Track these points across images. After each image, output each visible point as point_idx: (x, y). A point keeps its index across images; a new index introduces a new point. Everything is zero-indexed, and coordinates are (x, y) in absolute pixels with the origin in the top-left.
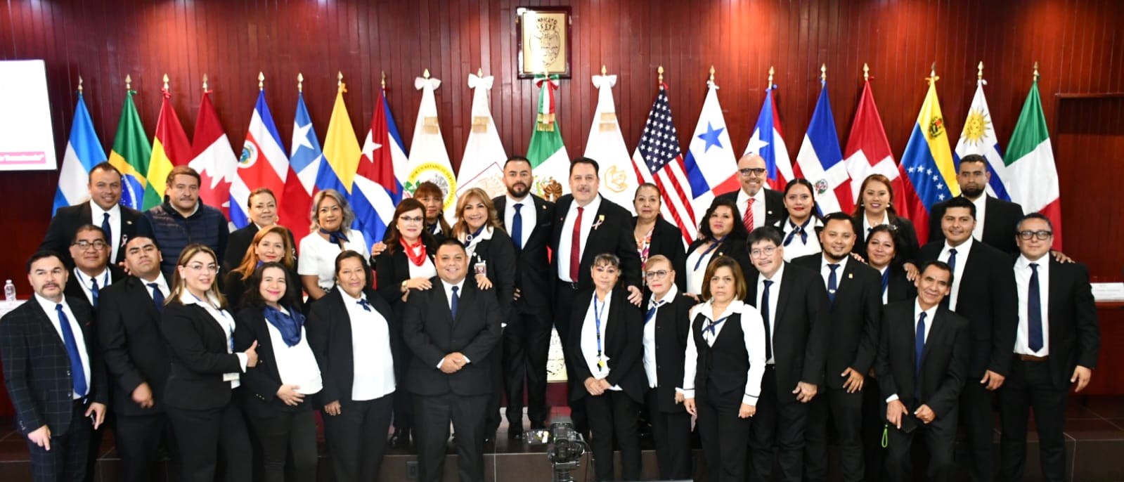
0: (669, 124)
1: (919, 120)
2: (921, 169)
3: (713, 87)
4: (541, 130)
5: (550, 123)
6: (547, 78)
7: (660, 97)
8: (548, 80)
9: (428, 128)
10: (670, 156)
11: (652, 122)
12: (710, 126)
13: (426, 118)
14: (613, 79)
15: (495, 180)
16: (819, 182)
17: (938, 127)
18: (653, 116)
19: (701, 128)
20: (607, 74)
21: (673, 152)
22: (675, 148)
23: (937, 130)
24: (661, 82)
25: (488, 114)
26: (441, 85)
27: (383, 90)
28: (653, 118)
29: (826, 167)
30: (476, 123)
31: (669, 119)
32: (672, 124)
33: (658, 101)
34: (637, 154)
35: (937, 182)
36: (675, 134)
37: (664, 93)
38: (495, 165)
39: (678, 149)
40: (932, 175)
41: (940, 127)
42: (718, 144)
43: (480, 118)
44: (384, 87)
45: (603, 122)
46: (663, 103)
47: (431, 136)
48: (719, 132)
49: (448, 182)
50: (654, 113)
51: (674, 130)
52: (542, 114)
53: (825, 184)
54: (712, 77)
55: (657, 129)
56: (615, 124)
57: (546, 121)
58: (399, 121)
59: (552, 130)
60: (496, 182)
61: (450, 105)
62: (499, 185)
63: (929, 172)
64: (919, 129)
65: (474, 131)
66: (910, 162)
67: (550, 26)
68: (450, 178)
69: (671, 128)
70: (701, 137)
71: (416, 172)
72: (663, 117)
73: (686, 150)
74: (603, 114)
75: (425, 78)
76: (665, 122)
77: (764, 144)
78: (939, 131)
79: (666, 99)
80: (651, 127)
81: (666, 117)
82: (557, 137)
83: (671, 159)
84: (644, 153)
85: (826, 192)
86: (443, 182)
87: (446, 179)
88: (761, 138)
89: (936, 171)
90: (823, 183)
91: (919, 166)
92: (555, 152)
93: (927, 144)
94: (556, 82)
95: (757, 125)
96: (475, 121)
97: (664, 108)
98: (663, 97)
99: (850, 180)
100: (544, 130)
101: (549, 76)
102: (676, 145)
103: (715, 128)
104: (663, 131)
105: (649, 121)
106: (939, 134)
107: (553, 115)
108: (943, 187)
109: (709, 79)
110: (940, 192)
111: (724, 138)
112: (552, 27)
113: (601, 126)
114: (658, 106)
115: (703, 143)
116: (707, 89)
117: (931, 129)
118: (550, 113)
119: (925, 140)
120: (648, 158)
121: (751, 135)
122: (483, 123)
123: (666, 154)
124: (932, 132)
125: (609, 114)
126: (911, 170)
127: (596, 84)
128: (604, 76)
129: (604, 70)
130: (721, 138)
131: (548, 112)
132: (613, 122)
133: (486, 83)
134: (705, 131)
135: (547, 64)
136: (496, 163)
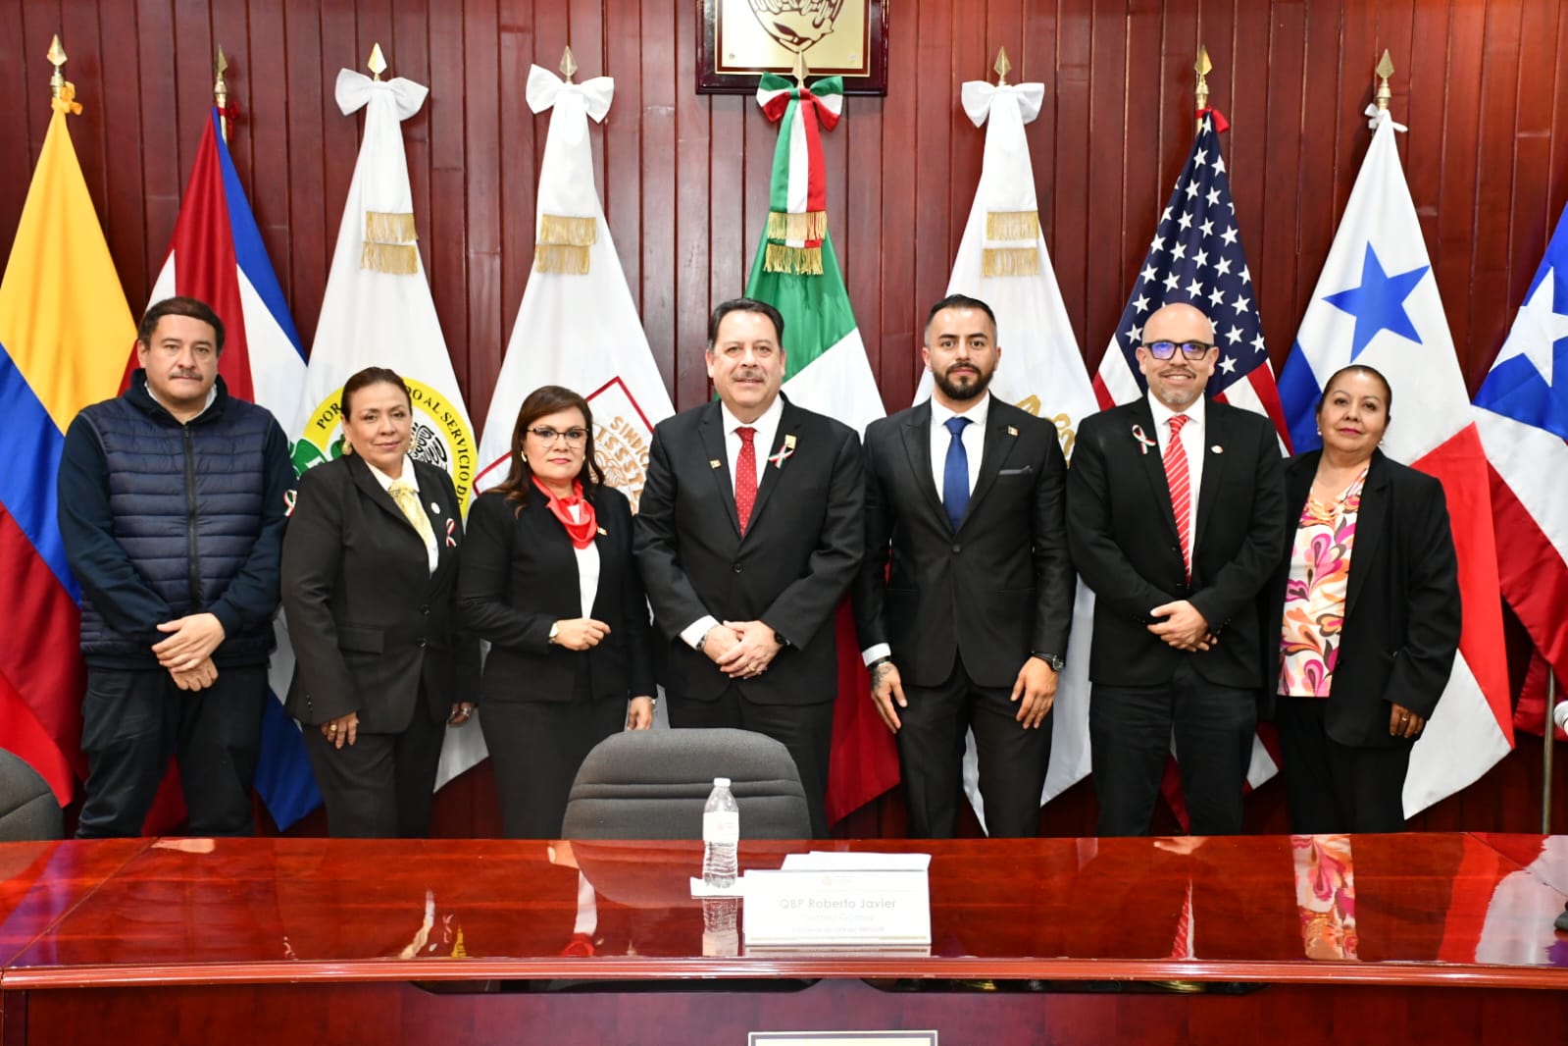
0: (1229, 252)
3: (1385, 127)
4: (778, 269)
5: (811, 244)
6: (801, 86)
7: (1200, 158)
8: (804, 96)
9: (378, 253)
11: (1169, 245)
12: (1372, 261)
13: (370, 215)
14: (1031, 95)
18: (1174, 224)
19: (1340, 270)
20: (1012, 78)
21: (1241, 351)
22: (1248, 337)
24: (1201, 104)
25: (593, 207)
26: (429, 102)
27: (219, 111)
28: (1173, 234)
30: (551, 240)
31: (1230, 236)
32: (1239, 255)
33: (1193, 174)
34: (1111, 358)
36: (1247, 291)
37: (1210, 143)
38: (616, 385)
39: (1259, 343)
42: (1404, 327)
43: (565, 221)
44: (221, 102)
45: (995, 244)
46: (1207, 178)
47: (387, 280)
48: (1406, 283)
49: (450, 446)
50: (1176, 215)
51: (1246, 275)
52: (784, 211)
54: (1384, 92)
55: (1186, 269)
56: (1036, 251)
57: (795, 239)
58: (279, 227)
59: (817, 269)
60: (617, 447)
61: (461, 174)
62: (626, 459)
65: (544, 270)
68: (456, 433)
69: (1235, 268)
70: (1340, 300)
72: (1207, 228)
73: (1285, 347)
74: (994, 216)
75: (371, 75)
76: (1213, 246)
79: (1219, 166)
80: (1164, 263)
81: (1218, 230)
82: (834, 295)
83: (1231, 378)
86: (430, 442)
87: (441, 432)
88: (1559, 308)
92: (824, 349)
94: (833, 104)
95: (1544, 263)
96: (546, 230)
97: (1213, 197)
98: (1211, 159)
100: (788, 270)
101: (808, 81)
102: (1250, 328)
103: (1392, 269)
104: (1208, 276)
105: (1157, 244)
107: (822, 216)
109: (1372, 98)
111: (1425, 304)
113: (989, 256)
114: (1192, 190)
115: (1348, 322)
116: (1365, 137)
118: (811, 210)
121: (1522, 296)
122: (577, 242)
125: (1017, 214)
127: (975, 114)
128: (1002, 83)
129: (1003, 65)
130: (1411, 305)
131: (804, 208)
132: (1030, 243)
133: (587, 99)
134: (1355, 282)
135: (802, 40)
136: (617, 380)
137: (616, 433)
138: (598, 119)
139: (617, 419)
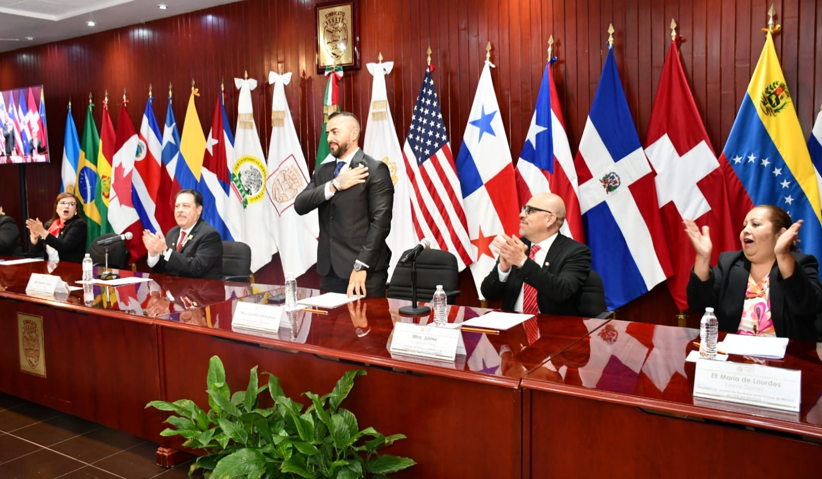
0: (435, 109)
1: (749, 90)
2: (752, 158)
3: (488, 66)
6: (334, 70)
7: (426, 80)
8: (334, 73)
9: (244, 124)
10: (436, 145)
11: (419, 108)
12: (483, 110)
14: (389, 66)
15: (291, 171)
16: (607, 176)
17: (779, 97)
18: (420, 102)
19: (475, 114)
20: (383, 61)
21: (440, 141)
22: (441, 136)
23: (778, 102)
24: (428, 64)
25: (285, 108)
27: (222, 92)
28: (420, 104)
29: (617, 157)
30: (274, 118)
31: (435, 104)
33: (424, 85)
34: (407, 145)
35: (780, 179)
36: (440, 121)
37: (430, 76)
38: (291, 157)
39: (444, 138)
40: (772, 167)
41: (782, 97)
42: (491, 132)
43: (279, 112)
44: (223, 90)
45: (376, 111)
46: (428, 86)
47: (247, 131)
48: (491, 117)
49: (262, 174)
50: (420, 98)
51: (440, 116)
52: (326, 106)
53: (616, 178)
54: (488, 55)
55: (423, 115)
56: (386, 113)
63: (766, 163)
64: (749, 101)
66: (737, 149)
67: (340, 18)
68: (264, 171)
69: (437, 114)
70: (474, 123)
71: (238, 164)
72: (428, 102)
74: (375, 103)
75: (244, 78)
77: (541, 129)
78: (782, 102)
79: (432, 82)
80: (418, 114)
81: (431, 102)
83: (437, 149)
84: (413, 143)
85: (618, 189)
87: (260, 171)
88: (538, 123)
89: (777, 159)
90: (613, 177)
91: (749, 154)
93: (761, 123)
94: (340, 74)
95: (535, 109)
96: (273, 115)
97: (430, 92)
98: (429, 80)
99: (654, 174)
101: (335, 68)
102: (442, 133)
103: (488, 112)
106: (782, 108)
107: (336, 106)
108: (790, 185)
110: (787, 192)
111: (497, 123)
112: (341, 20)
113: (376, 115)
114: (424, 90)
115: (477, 130)
117: (766, 100)
118: (333, 104)
119: (758, 115)
120: (417, 148)
122: (282, 117)
123: (433, 143)
124: (769, 105)
125: (380, 102)
126: (738, 160)
127: (371, 73)
128: (380, 62)
129: (381, 58)
130: (492, 124)
131: (331, 104)
132: (384, 110)
133: (284, 79)
134: (479, 117)
135: (338, 57)
136: (292, 155)
137: (292, 170)
138: (286, 84)
139: (292, 166)
